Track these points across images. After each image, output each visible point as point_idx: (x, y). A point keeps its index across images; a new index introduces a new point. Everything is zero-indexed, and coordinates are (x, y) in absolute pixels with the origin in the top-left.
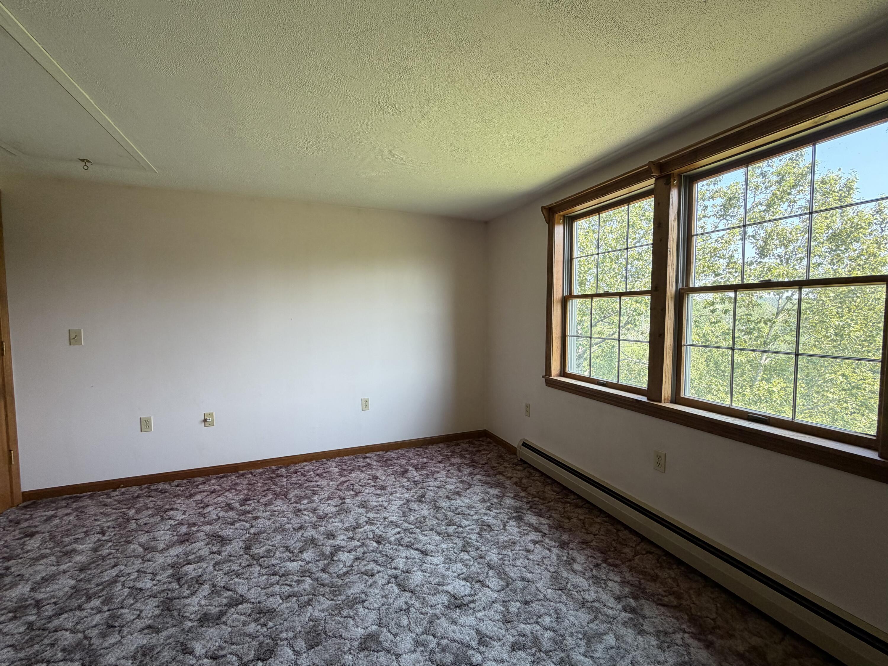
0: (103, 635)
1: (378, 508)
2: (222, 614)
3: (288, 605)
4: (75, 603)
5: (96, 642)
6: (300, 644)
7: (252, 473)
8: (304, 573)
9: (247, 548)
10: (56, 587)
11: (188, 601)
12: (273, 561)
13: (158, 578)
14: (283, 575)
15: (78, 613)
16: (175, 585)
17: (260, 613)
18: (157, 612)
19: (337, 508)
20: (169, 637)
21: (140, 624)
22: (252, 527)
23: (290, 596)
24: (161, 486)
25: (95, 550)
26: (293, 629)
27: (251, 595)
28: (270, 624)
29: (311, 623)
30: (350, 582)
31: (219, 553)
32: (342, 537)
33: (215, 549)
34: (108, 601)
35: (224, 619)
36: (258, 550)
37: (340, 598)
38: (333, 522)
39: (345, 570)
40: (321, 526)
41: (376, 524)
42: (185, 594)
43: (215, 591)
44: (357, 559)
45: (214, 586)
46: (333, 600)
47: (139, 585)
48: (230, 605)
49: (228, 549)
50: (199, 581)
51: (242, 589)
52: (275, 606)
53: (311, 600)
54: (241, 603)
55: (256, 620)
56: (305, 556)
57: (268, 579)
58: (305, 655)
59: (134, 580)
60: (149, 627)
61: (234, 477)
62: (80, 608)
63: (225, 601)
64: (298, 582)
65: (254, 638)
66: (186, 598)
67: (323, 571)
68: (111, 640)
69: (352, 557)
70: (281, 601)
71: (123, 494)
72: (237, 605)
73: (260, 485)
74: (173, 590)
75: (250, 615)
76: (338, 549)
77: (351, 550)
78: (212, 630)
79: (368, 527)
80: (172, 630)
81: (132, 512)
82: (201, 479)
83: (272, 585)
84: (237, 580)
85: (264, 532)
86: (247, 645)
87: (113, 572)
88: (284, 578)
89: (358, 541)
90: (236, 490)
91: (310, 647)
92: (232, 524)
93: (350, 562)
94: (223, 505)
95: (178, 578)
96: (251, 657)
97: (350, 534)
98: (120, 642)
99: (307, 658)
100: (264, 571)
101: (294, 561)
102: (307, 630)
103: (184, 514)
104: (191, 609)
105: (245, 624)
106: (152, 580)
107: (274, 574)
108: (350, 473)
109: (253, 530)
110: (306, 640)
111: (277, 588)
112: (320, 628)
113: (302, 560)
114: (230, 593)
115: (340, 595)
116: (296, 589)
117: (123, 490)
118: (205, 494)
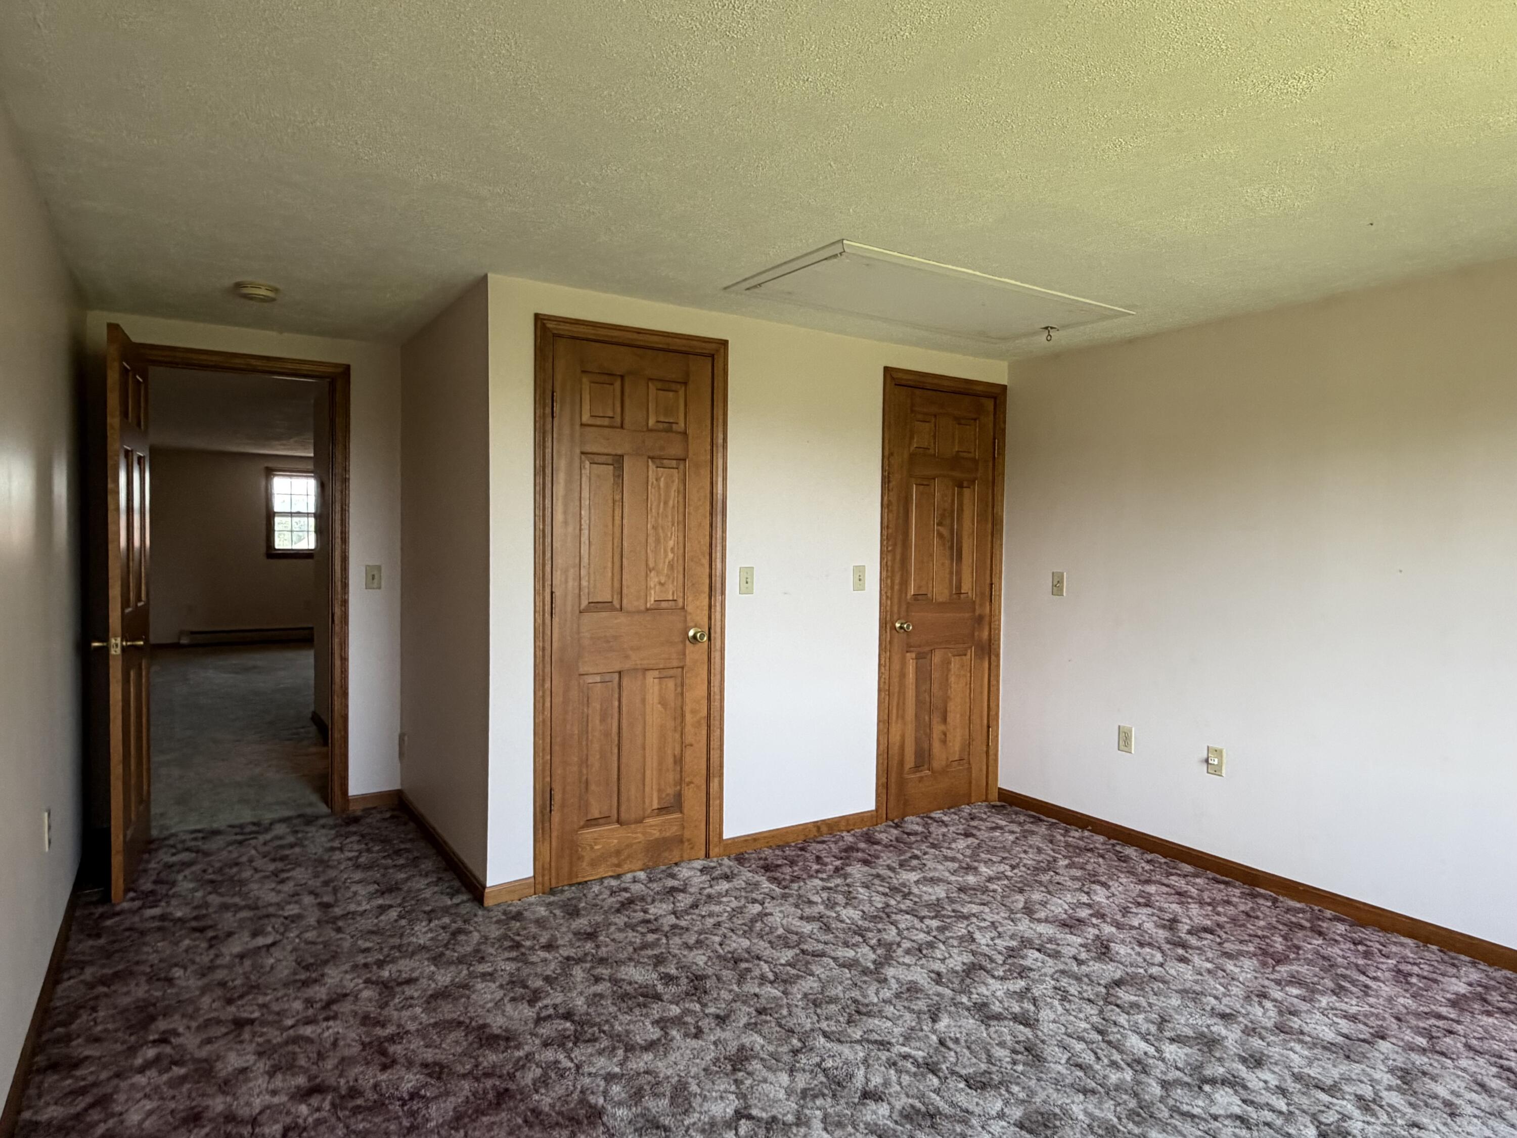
0: (908, 952)
1: (1430, 1101)
2: (998, 1017)
3: (1064, 1071)
4: (925, 912)
5: (900, 952)
6: (1017, 1113)
7: (1275, 901)
8: (1139, 1065)
9: (1118, 983)
10: (931, 890)
11: (991, 981)
12: (1122, 1019)
13: (997, 941)
14: (1109, 1043)
15: (916, 921)
16: (1000, 959)
17: (1026, 1049)
18: (958, 968)
19: (1340, 1039)
20: (938, 995)
21: (937, 966)
22: (1161, 965)
23: (1079, 1066)
24: (1131, 851)
25: (990, 879)
26: (1032, 1093)
27: (1047, 1028)
28: (1020, 1068)
29: (1057, 1110)
30: (1175, 1127)
31: (1080, 962)
32: (1267, 1076)
33: (1083, 956)
34: (941, 929)
35: (992, 1023)
36: (1125, 996)
37: (1131, 1126)
38: (1291, 1049)
39: (1196, 1111)
40: (1263, 1039)
41: (1374, 1114)
42: (996, 973)
43: (1021, 995)
44: (1242, 1120)
45: (1028, 989)
46: (1119, 1119)
47: (977, 935)
48: (1015, 1018)
49: (1095, 967)
50: (1024, 971)
51: (1046, 1014)
52: (1049, 1058)
53: (1093, 1092)
54: (1027, 1025)
55: (1014, 1051)
56: (1171, 1051)
57: (1085, 1030)
58: (1004, 1124)
59: (980, 928)
60: (939, 974)
61: (1237, 892)
62: (922, 919)
63: (1016, 1009)
64: (1114, 1064)
65: (989, 1062)
66: (993, 977)
67: (1165, 1085)
68: (907, 960)
69: (1237, 1110)
70: (1063, 1061)
71: (1081, 838)
72: (1021, 1023)
73: (1262, 923)
74: (992, 960)
75: (1018, 1042)
76: (1232, 1082)
77: (1252, 1102)
78: (971, 1021)
79: (1350, 1107)
80: (948, 992)
81: (1063, 862)
82: (1188, 868)
83: (1080, 1039)
84: (1056, 1003)
85: (1164, 982)
86: (974, 1060)
87: (975, 909)
88: (1103, 1045)
89: (1288, 1104)
90: (1214, 908)
91: (1021, 1125)
92: (1141, 945)
93: (1222, 1112)
94: (1167, 916)
95: (1012, 953)
96: (964, 1072)
97: (1291, 1085)
98: (909, 966)
99: (1003, 1127)
100: (1095, 1019)
101: (1147, 1041)
102: (1042, 1110)
103: (1108, 898)
104: (983, 990)
105: (1002, 1044)
106: (992, 939)
107: (1100, 1032)
108: (1489, 1014)
109: (1155, 970)
110: (1027, 1116)
111: (1079, 1046)
112: (1058, 1123)
113: (1158, 1050)
114: (1032, 1008)
115: (1137, 1124)
116: (1097, 1067)
117: (1086, 833)
118: (1165, 889)
